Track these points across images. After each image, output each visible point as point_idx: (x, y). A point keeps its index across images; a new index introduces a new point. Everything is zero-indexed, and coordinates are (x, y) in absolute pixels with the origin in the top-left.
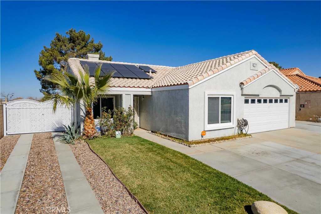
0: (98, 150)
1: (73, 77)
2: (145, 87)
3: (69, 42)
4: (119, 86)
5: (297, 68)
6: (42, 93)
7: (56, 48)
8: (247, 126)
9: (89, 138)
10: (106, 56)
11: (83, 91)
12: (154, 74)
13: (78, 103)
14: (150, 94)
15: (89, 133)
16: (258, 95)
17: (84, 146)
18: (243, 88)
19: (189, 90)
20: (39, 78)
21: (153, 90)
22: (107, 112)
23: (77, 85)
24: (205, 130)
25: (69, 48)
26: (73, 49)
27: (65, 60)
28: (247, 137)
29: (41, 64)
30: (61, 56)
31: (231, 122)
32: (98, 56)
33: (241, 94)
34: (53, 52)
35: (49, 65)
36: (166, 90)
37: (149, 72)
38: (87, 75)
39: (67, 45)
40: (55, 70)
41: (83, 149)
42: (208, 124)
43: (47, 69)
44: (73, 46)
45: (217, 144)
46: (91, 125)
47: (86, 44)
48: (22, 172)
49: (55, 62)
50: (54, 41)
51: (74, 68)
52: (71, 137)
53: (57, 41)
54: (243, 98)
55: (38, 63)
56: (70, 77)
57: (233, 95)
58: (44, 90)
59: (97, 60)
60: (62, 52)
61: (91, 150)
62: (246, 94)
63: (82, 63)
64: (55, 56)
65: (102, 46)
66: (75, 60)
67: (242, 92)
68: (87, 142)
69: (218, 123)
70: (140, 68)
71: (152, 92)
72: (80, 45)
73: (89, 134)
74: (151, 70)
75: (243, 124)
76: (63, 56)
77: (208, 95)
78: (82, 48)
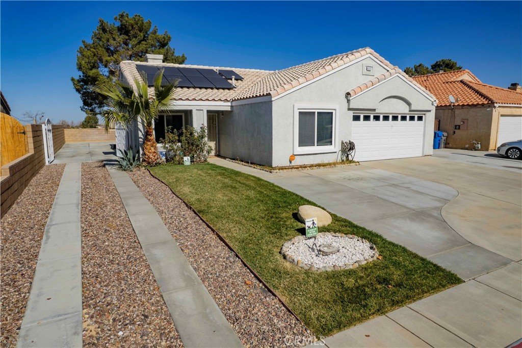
0: (160, 175)
1: (127, 88)
2: (222, 99)
3: (119, 34)
4: (188, 99)
5: (467, 70)
6: (85, 113)
7: (101, 43)
8: (354, 151)
9: (150, 164)
10: (176, 54)
11: (140, 104)
12: (240, 81)
13: (136, 121)
14: (229, 109)
15: (150, 158)
16: (374, 110)
17: (144, 173)
18: (349, 100)
19: (273, 102)
20: (78, 89)
21: (234, 104)
22: (172, 133)
23: (133, 98)
24: (295, 154)
25: (119, 43)
26: (127, 44)
27: (114, 62)
28: (352, 164)
29: (80, 68)
30: (109, 56)
31: (331, 145)
32: (161, 57)
33: (347, 107)
34: (97, 50)
35: (91, 69)
36: (248, 104)
37: (231, 79)
38: (144, 84)
39: (117, 37)
40: (101, 77)
41: (143, 175)
42: (299, 146)
43: (89, 76)
44: (127, 40)
45: (308, 171)
46: (152, 149)
47: (146, 36)
48: (79, 192)
49: (100, 65)
50: (97, 31)
51: (128, 75)
52: (128, 163)
53: (101, 32)
54: (351, 114)
55: (76, 67)
56: (123, 88)
57: (335, 110)
58: (86, 107)
59: (159, 63)
60: (109, 49)
61: (152, 175)
62: (354, 107)
63: (139, 68)
64: (99, 56)
65: (169, 39)
66: (130, 64)
67: (349, 105)
68: (148, 170)
69: (314, 145)
70: (220, 74)
71: (232, 106)
72: (136, 37)
73: (151, 160)
74: (233, 77)
75: (348, 148)
76: (112, 56)
77: (298, 109)
78: (139, 43)
